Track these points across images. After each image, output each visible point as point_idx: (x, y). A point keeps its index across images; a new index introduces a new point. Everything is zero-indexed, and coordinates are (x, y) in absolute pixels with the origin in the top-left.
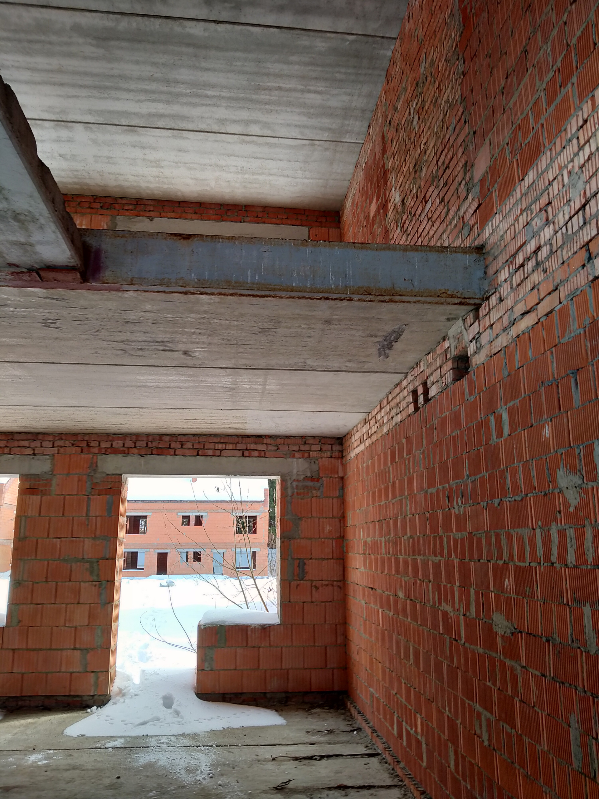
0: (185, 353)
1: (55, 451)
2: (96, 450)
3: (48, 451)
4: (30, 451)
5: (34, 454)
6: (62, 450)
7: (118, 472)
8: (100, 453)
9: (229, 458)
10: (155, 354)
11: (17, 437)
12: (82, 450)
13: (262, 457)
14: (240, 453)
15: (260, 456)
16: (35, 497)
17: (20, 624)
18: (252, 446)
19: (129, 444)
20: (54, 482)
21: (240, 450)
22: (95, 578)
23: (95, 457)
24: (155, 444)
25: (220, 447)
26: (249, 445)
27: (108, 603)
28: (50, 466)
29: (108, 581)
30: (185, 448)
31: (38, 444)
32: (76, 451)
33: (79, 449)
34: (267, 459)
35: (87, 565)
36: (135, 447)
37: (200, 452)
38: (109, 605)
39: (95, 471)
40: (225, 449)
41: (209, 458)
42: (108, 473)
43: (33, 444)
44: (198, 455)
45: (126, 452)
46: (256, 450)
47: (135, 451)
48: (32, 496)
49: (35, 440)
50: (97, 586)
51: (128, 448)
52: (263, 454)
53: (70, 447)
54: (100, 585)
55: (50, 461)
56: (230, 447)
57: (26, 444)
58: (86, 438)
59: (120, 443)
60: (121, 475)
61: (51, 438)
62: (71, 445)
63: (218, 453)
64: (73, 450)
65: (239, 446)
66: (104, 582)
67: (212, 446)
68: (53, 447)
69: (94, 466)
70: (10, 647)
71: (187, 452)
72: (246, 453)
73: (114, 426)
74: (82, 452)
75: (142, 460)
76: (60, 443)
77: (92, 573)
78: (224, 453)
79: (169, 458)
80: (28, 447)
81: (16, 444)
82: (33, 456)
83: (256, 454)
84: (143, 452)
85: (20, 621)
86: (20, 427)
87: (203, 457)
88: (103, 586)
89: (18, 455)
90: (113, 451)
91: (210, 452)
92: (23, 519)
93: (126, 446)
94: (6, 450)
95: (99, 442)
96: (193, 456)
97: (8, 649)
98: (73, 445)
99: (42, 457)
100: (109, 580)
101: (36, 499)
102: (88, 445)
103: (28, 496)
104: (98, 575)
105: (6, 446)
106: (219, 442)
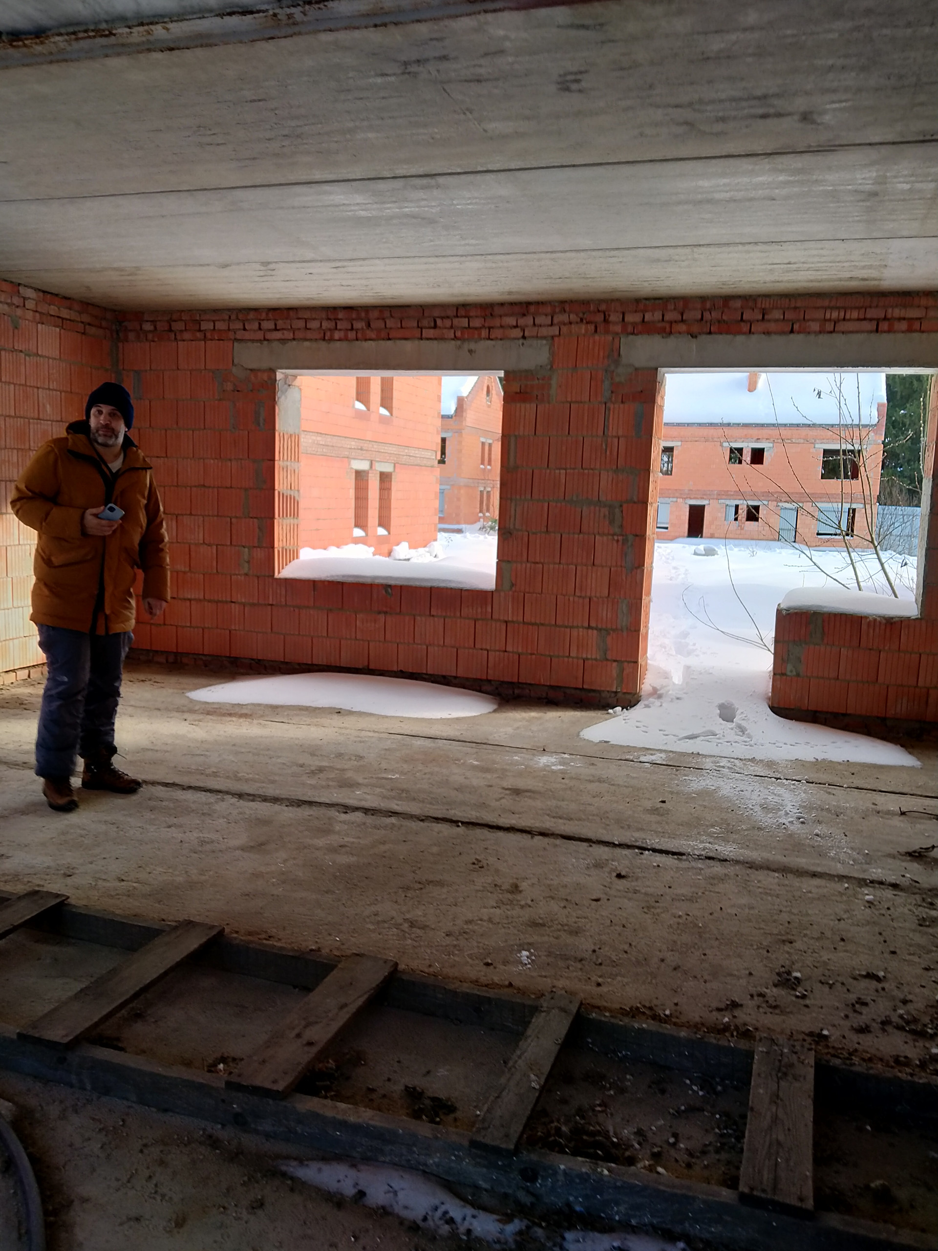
0: (806, 117)
1: (555, 330)
2: (618, 328)
3: (544, 331)
4: (518, 333)
5: (524, 337)
6: (564, 329)
7: (652, 364)
8: (625, 332)
9: (850, 335)
10: (747, 127)
11: (498, 311)
12: (596, 327)
13: (915, 331)
14: (872, 326)
15: (910, 330)
16: (528, 405)
17: (514, 589)
18: (897, 312)
19: (670, 316)
20: (554, 382)
21: (871, 320)
22: (617, 530)
23: (617, 340)
24: (715, 315)
25: (835, 315)
26: (890, 310)
27: (637, 568)
28: (548, 355)
29: (637, 536)
30: (769, 321)
31: (529, 320)
32: (586, 331)
33: (591, 328)
34: (925, 335)
35: (605, 511)
36: (682, 321)
37: (796, 327)
38: (638, 571)
39: (617, 362)
40: (844, 319)
41: (812, 337)
42: (637, 365)
43: (521, 322)
44: (792, 331)
45: (668, 329)
46: (904, 319)
47: (683, 327)
48: (523, 405)
49: (524, 315)
50: (620, 543)
51: (671, 323)
52: (917, 325)
53: (577, 323)
54: (625, 541)
55: (547, 347)
56: (855, 315)
57: (512, 321)
58: (603, 307)
59: (658, 315)
60: (657, 369)
61: (549, 310)
62: (579, 320)
63: (829, 326)
64: (583, 328)
65: (871, 313)
66: (630, 537)
67: (819, 315)
68: (552, 325)
69: (615, 355)
70: (502, 618)
71: (772, 326)
72: (884, 326)
73: (646, 284)
74: (596, 331)
75: (694, 344)
76: (564, 318)
77: (612, 522)
78: (841, 326)
79: (740, 339)
80: (516, 327)
81: (497, 322)
82: (521, 341)
83: (904, 325)
84: (695, 329)
85: (513, 585)
86: (503, 293)
87: (801, 337)
88: (630, 543)
89: (501, 339)
90: (646, 328)
91: (815, 326)
92: (513, 440)
93: (667, 318)
94: (484, 333)
95: (624, 314)
96: (782, 333)
97: (499, 620)
98: (582, 320)
99: (535, 342)
100: (638, 534)
101: (528, 409)
102: (606, 321)
103: (518, 405)
104: (621, 526)
105: (483, 327)
106: (832, 308)
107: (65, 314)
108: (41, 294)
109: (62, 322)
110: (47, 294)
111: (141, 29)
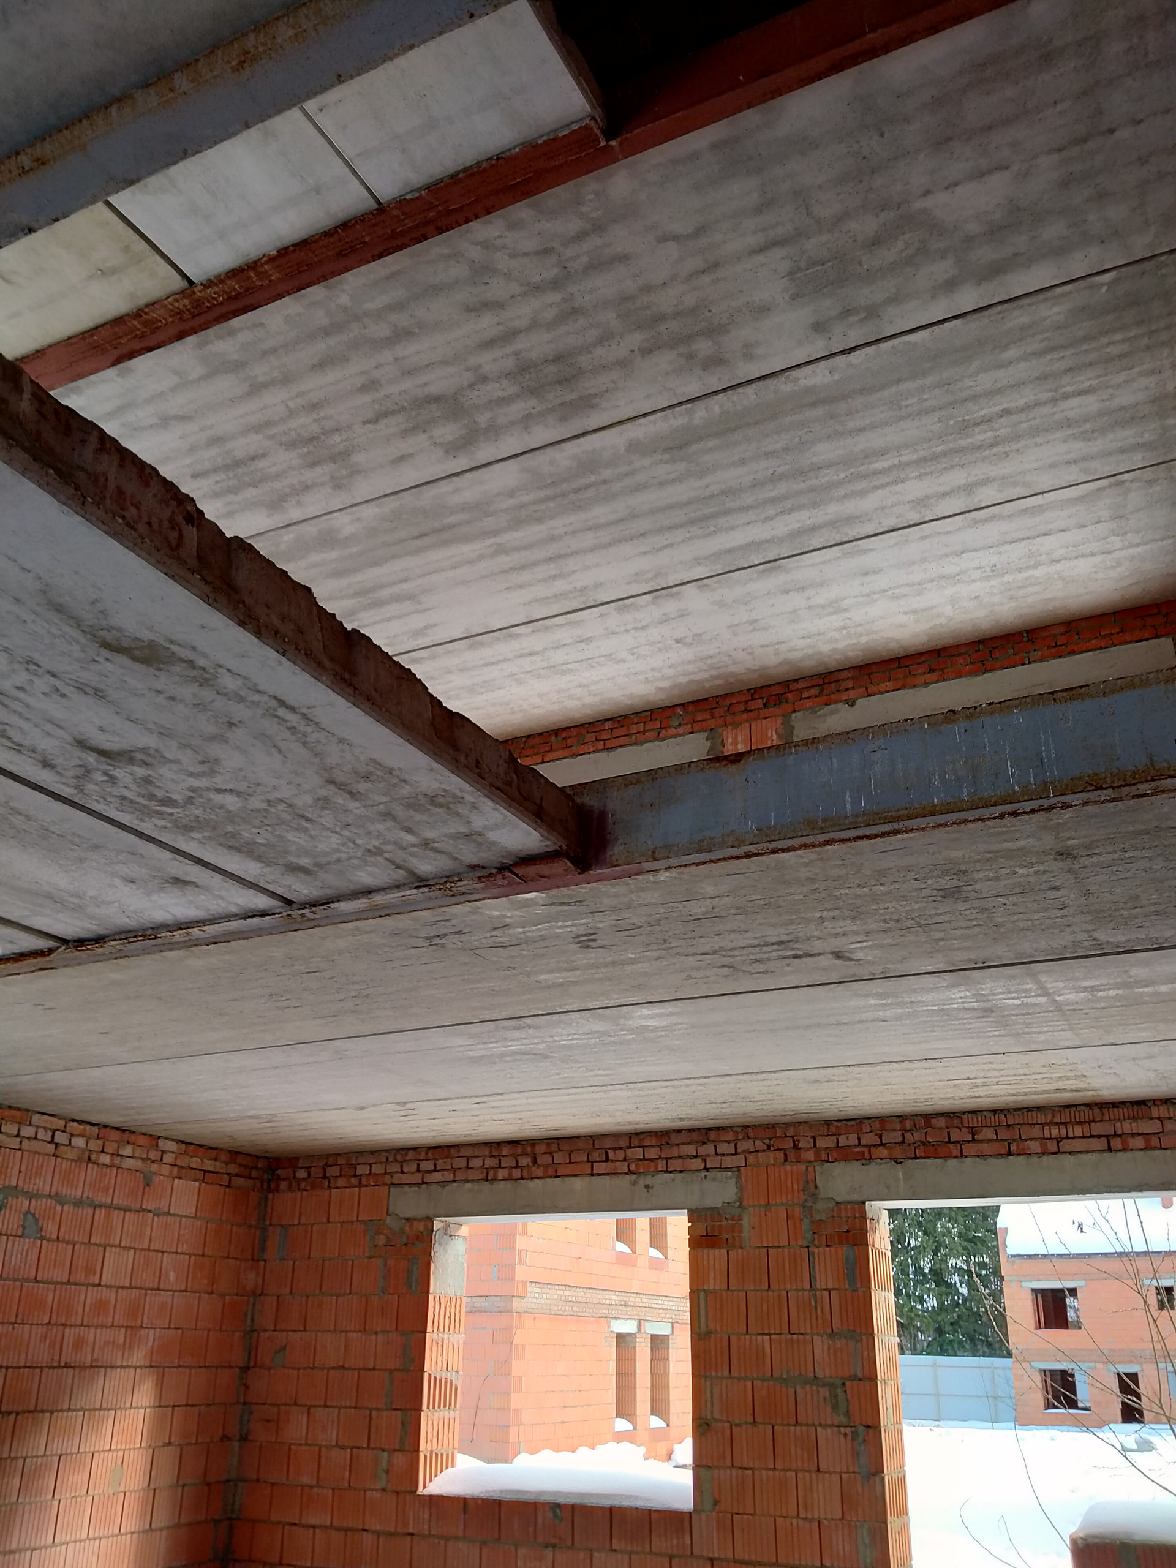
0: (838, 955)
1: (740, 1160)
2: (810, 1155)
3: (728, 1162)
4: (698, 1164)
5: (706, 1169)
6: (751, 1158)
7: (856, 1197)
8: (818, 1159)
9: (1080, 1155)
10: (788, 965)
11: (675, 1139)
12: (786, 1155)
13: (1155, 1148)
14: (1102, 1144)
15: (1148, 1148)
16: (717, 1251)
17: (717, 1508)
18: (1127, 1127)
19: (869, 1139)
20: (745, 1222)
21: (1099, 1137)
22: (843, 1419)
23: (811, 1169)
24: (918, 1136)
25: (1055, 1132)
26: (1118, 1125)
27: (875, 1475)
28: (735, 1190)
29: (868, 1427)
30: (981, 1141)
31: (709, 1149)
32: (776, 1159)
33: (781, 1155)
34: (1169, 1152)
35: (824, 1392)
36: (882, 1144)
37: (1013, 1147)
38: (877, 1479)
39: (814, 1196)
40: (1068, 1138)
41: (1034, 1159)
42: (838, 1199)
43: (703, 1150)
44: (1010, 1154)
45: (867, 1156)
46: (1139, 1134)
47: (883, 1152)
48: (711, 1251)
49: (704, 1143)
50: (849, 1438)
51: (869, 1147)
52: (1155, 1141)
53: (764, 1151)
54: (855, 1434)
55: (734, 1180)
56: (1078, 1131)
57: (691, 1150)
58: (791, 1132)
59: (853, 1139)
60: (864, 1203)
61: (730, 1136)
62: (765, 1147)
63: (1052, 1146)
64: (771, 1157)
65: (1097, 1129)
66: (861, 1429)
67: (1036, 1132)
68: (736, 1154)
69: (810, 1188)
70: (705, 1554)
71: (986, 1148)
72: (1116, 1143)
73: (827, 1105)
74: (786, 1160)
75: (899, 1172)
76: (747, 1145)
77: (835, 1407)
78: (1065, 1145)
79: (952, 1163)
80: (696, 1157)
81: (675, 1152)
82: (703, 1174)
83: (1139, 1142)
84: (898, 1153)
85: (716, 1502)
86: (673, 1120)
87: (1021, 1159)
88: (861, 1438)
89: (681, 1172)
90: (843, 1154)
91: (1035, 1146)
92: (702, 1294)
93: (863, 1142)
94: (661, 1165)
95: (814, 1138)
96: (999, 1155)
97: (702, 1557)
98: (769, 1147)
99: (718, 1174)
100: (870, 1424)
101: (717, 1256)
102: (796, 1147)
103: (706, 1251)
104: (847, 1414)
105: (660, 1157)
106: (1051, 1124)
107: (209, 1165)
108: (183, 1146)
109: (204, 1175)
110: (190, 1146)
111: (180, 932)
